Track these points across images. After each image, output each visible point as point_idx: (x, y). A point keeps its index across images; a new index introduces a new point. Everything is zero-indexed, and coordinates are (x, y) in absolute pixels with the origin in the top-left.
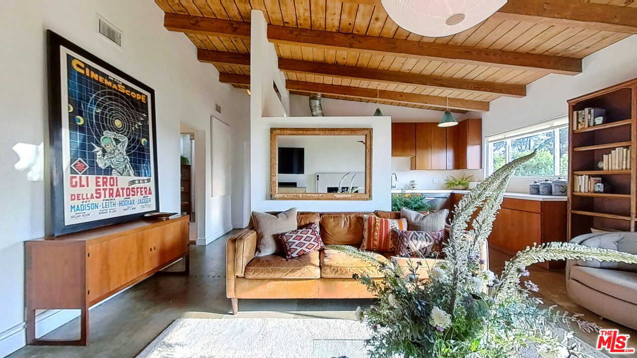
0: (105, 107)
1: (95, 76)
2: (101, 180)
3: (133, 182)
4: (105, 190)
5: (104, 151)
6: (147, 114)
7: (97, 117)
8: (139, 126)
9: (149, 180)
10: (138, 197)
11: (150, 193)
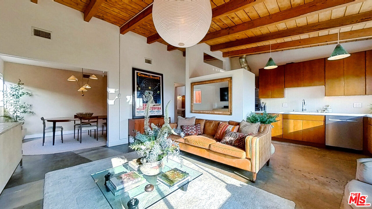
0: (146, 84)
1: (143, 76)
2: (144, 105)
3: (154, 105)
4: (146, 107)
5: (146, 97)
6: (160, 83)
7: (144, 87)
8: (157, 87)
9: (160, 105)
10: (156, 110)
11: (160, 109)
